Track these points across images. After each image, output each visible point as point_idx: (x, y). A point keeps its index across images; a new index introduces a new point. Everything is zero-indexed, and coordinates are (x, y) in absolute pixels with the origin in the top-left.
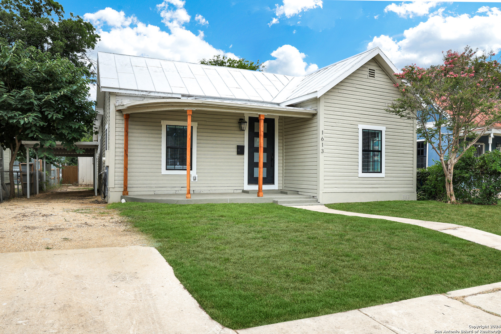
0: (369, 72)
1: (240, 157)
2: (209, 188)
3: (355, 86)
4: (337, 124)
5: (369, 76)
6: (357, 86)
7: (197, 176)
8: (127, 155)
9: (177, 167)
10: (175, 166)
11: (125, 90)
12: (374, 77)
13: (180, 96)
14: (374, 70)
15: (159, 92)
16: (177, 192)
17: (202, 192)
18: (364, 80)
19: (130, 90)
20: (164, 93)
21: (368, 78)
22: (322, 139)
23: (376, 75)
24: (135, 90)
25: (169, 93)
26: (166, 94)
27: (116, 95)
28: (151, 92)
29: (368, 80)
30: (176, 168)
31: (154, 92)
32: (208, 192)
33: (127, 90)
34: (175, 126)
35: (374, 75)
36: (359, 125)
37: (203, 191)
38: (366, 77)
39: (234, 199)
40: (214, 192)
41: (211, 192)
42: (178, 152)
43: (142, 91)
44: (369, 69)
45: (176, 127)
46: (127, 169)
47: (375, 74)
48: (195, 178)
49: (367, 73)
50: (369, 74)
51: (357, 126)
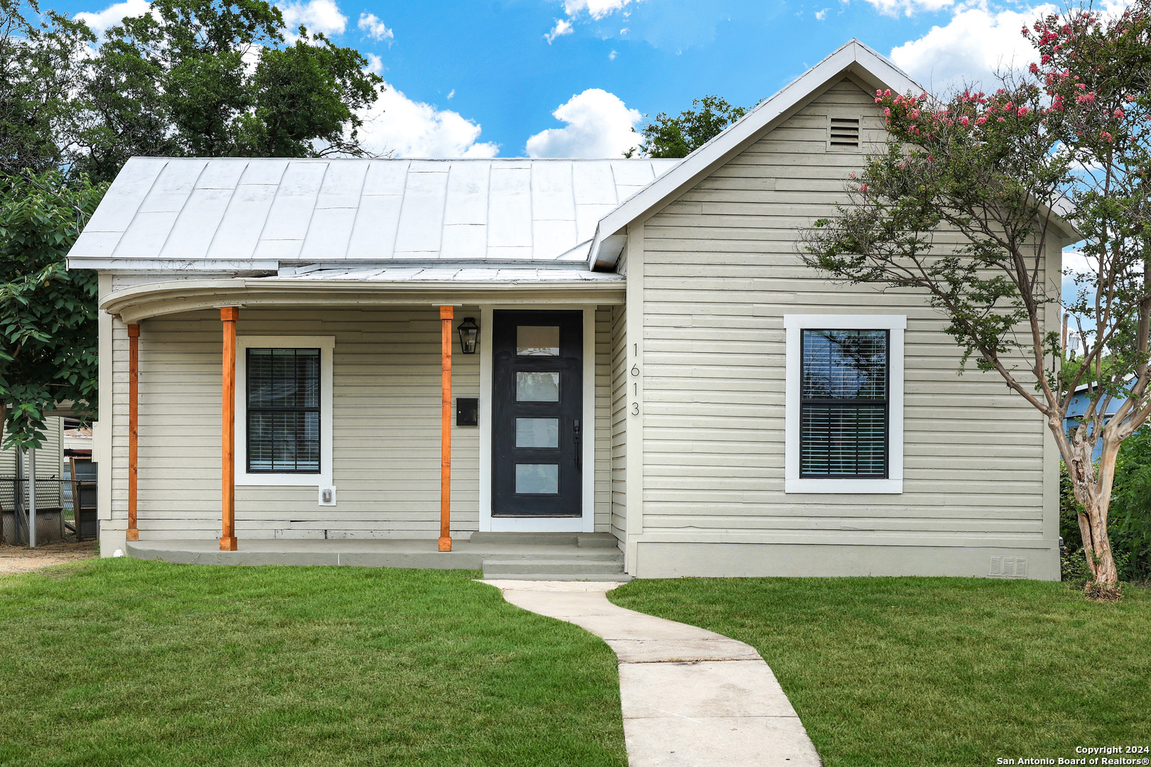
0: (833, 128)
1: (467, 431)
2: (372, 526)
3: (770, 184)
4: (695, 318)
5: (832, 143)
6: (781, 185)
7: (333, 489)
8: (135, 433)
9: (279, 464)
10: (273, 461)
11: (127, 260)
12: (856, 144)
13: (274, 267)
14: (857, 121)
15: (215, 261)
16: (279, 536)
17: (349, 537)
18: (813, 160)
19: (139, 260)
20: (230, 261)
21: (827, 153)
22: (635, 372)
23: (863, 135)
24: (153, 260)
25: (242, 260)
26: (236, 264)
27: (113, 276)
28: (194, 261)
29: (827, 160)
30: (276, 468)
31: (204, 260)
32: (370, 536)
33: (132, 260)
34: (272, 349)
35: (857, 137)
36: (785, 316)
37: (352, 532)
38: (821, 147)
39: (357, 555)
40: (386, 536)
41: (378, 536)
42: (284, 422)
43: (170, 261)
44: (833, 120)
45: (275, 353)
46: (136, 471)
47: (861, 133)
48: (330, 494)
49: (826, 135)
50: (832, 136)
51: (780, 320)
